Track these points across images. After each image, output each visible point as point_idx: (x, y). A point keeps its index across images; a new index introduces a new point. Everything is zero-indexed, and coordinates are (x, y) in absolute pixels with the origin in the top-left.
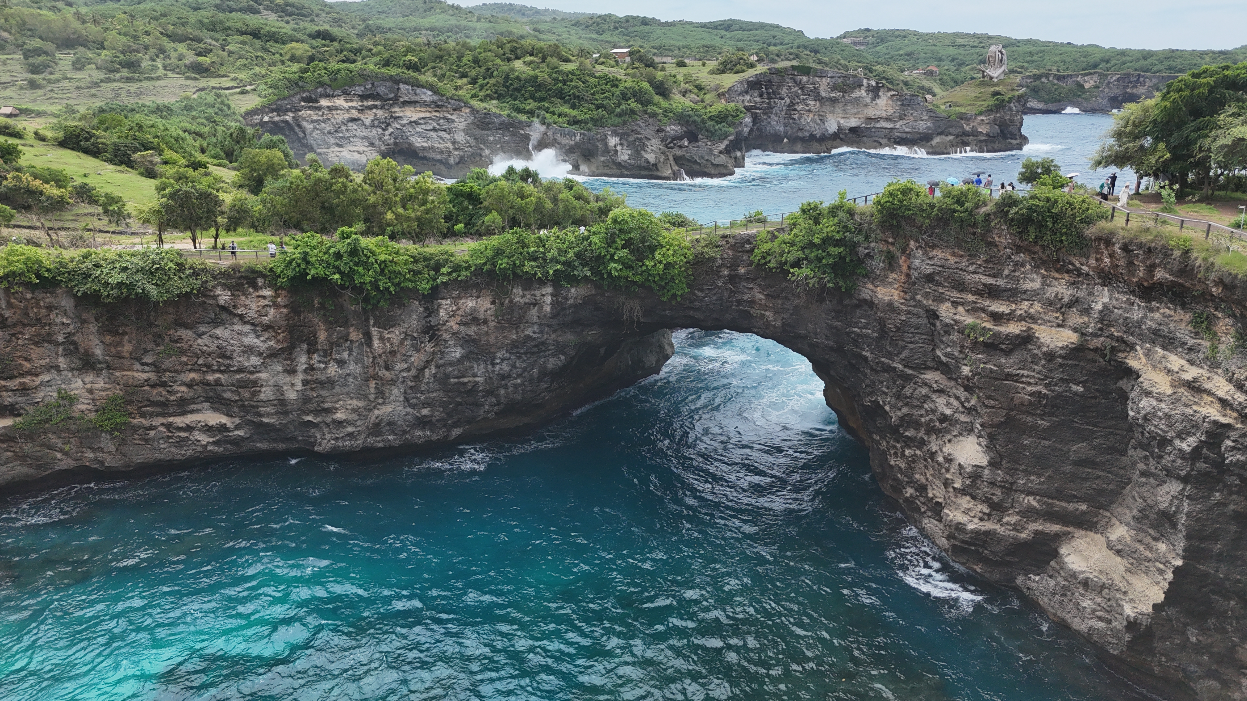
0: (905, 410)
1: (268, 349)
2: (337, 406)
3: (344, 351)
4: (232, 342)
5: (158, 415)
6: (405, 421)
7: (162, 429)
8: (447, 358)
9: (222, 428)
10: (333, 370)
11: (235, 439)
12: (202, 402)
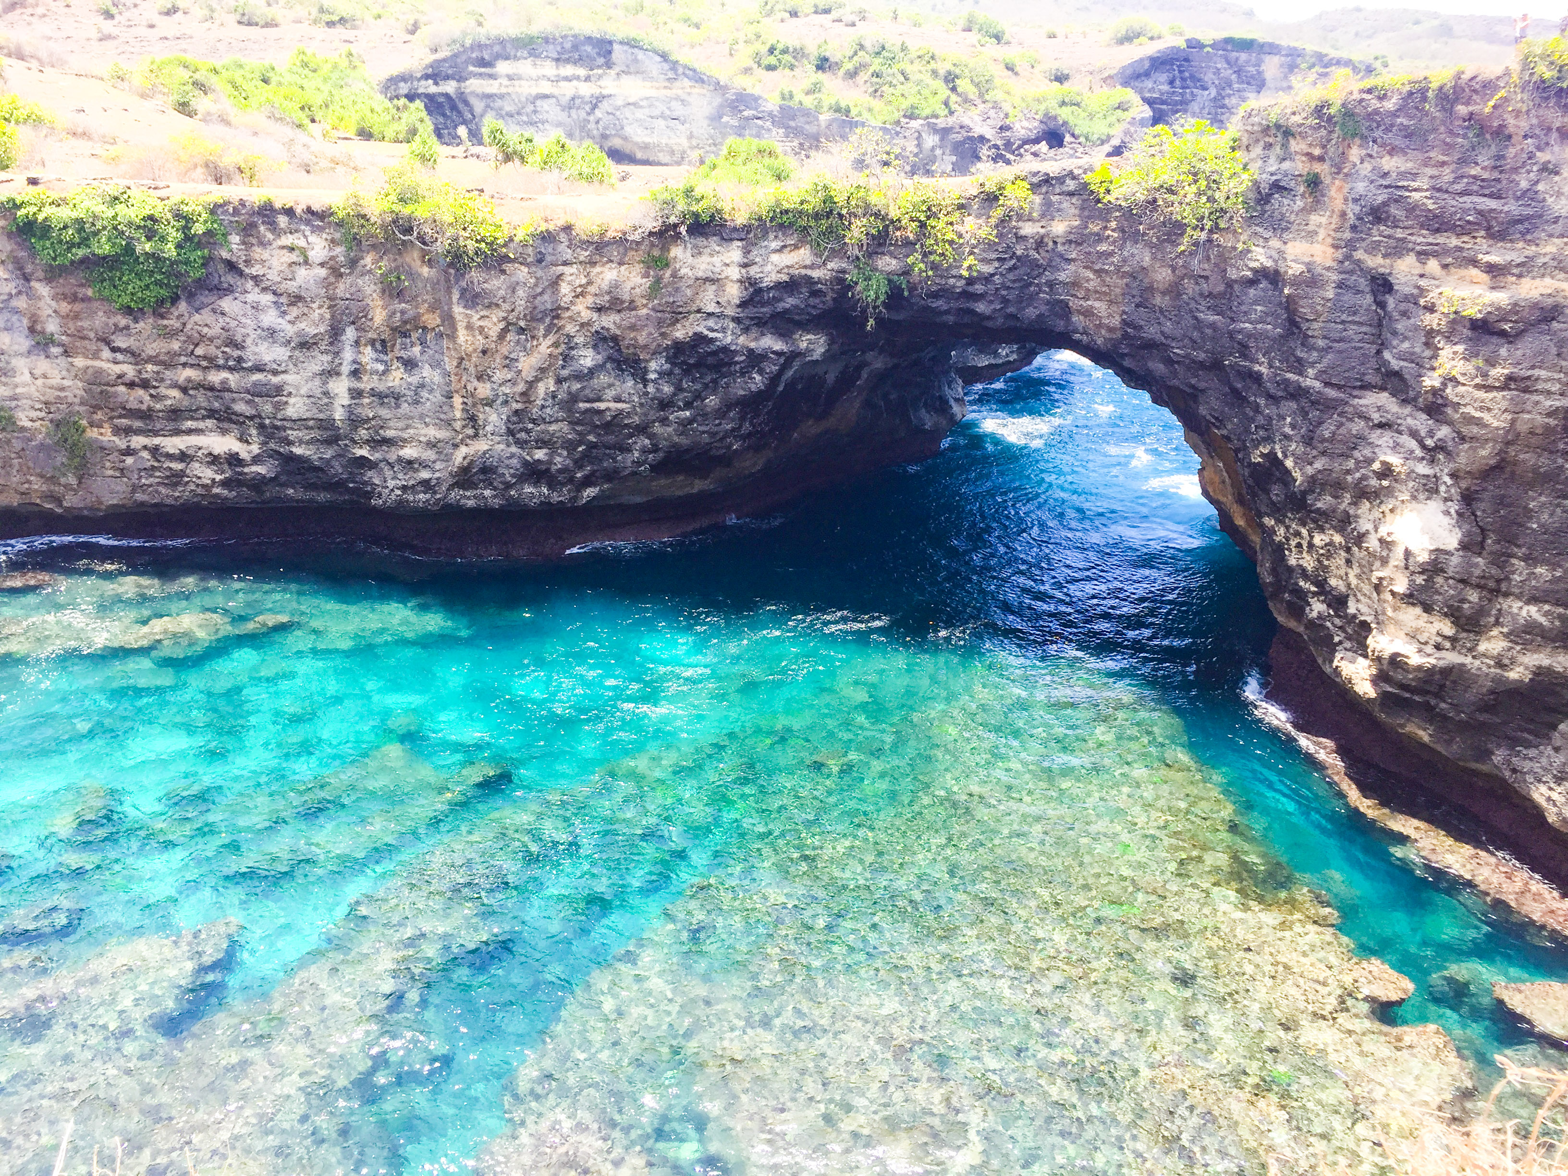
0: (1318, 465)
1: (298, 334)
2: (406, 436)
3: (413, 345)
4: (244, 320)
5: (138, 432)
6: (508, 467)
7: (145, 454)
8: (575, 366)
9: (234, 460)
10: (397, 378)
11: (253, 479)
12: (204, 418)
